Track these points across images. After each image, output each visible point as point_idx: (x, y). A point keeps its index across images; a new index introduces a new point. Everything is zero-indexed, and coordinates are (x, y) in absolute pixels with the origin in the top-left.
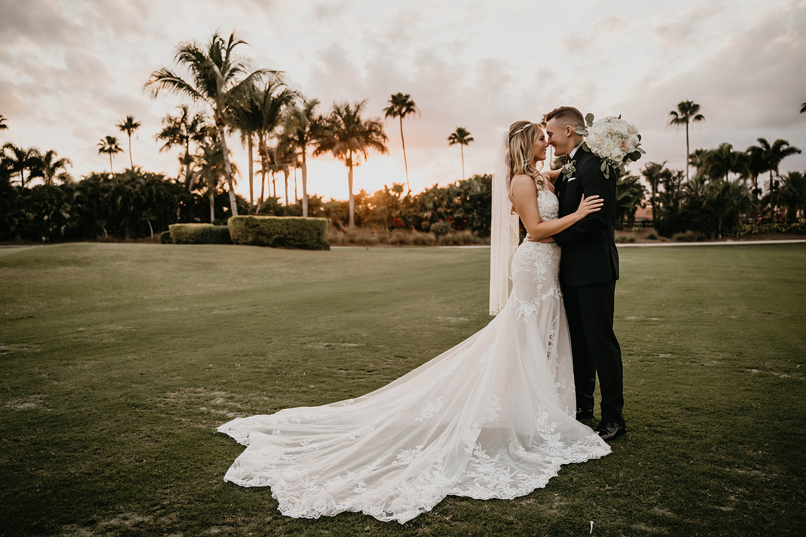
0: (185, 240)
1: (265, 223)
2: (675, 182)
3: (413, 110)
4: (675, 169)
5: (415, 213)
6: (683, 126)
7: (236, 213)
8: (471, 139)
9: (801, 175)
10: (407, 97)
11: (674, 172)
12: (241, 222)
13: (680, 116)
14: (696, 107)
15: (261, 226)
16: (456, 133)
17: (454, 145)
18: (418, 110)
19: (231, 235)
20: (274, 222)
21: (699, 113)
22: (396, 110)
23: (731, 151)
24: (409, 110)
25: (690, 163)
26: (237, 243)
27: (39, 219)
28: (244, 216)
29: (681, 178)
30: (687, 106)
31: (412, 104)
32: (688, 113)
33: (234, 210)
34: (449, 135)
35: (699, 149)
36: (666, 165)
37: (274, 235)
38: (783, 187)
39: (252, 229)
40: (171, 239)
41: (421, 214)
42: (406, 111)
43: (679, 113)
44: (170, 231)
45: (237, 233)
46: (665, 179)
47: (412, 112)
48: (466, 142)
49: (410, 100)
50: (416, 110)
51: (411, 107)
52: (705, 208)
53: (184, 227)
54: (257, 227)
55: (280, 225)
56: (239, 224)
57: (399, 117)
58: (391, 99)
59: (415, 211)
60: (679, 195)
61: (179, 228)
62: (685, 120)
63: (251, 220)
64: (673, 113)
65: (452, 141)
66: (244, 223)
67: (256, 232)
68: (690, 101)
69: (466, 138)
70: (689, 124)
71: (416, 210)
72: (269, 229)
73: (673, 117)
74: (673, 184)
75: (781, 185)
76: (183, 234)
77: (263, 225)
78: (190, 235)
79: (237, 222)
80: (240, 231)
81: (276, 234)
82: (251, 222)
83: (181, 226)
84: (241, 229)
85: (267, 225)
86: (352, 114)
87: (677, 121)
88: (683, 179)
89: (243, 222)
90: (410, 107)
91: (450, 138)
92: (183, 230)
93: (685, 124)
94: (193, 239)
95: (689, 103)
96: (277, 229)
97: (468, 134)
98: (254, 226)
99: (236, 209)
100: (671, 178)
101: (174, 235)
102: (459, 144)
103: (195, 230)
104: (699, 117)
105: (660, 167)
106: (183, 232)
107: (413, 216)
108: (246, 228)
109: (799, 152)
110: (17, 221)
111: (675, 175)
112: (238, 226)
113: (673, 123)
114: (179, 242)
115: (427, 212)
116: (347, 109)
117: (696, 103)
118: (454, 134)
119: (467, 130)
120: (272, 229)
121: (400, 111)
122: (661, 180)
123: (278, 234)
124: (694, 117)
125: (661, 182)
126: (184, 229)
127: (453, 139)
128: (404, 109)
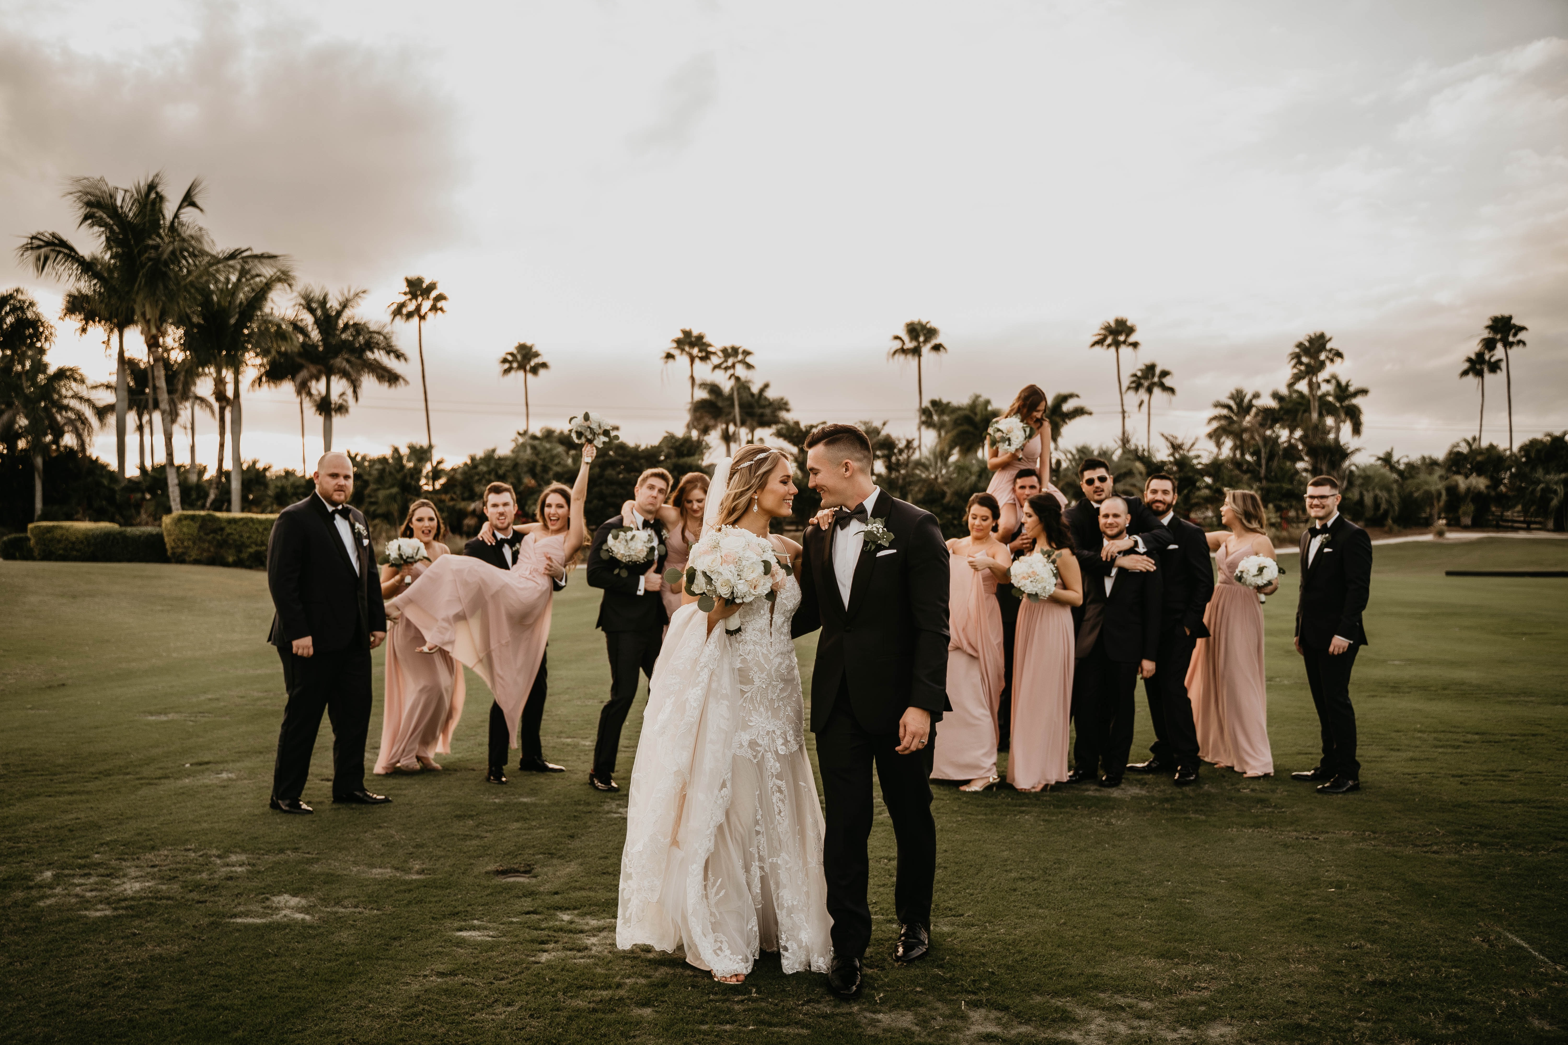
0: (61, 552)
1: (234, 526)
2: (901, 458)
3: (444, 310)
4: (901, 436)
5: (451, 503)
6: (912, 361)
7: (179, 506)
8: (544, 365)
9: (1093, 452)
10: (434, 284)
11: (899, 440)
12: (191, 523)
13: (910, 345)
14: (933, 331)
15: (228, 530)
16: (515, 352)
17: (510, 375)
19: (168, 546)
20: (251, 524)
21: (937, 341)
22: (411, 307)
23: (990, 408)
24: (436, 309)
25: (923, 423)
26: (180, 559)
28: (197, 513)
29: (911, 451)
30: (919, 328)
31: (442, 298)
32: (922, 339)
33: (174, 500)
34: (502, 355)
35: (938, 399)
36: (886, 427)
37: (249, 546)
38: (1067, 469)
39: (212, 535)
40: (30, 550)
41: (462, 505)
42: (430, 310)
43: (906, 338)
44: (29, 534)
45: (182, 543)
46: (886, 452)
47: (441, 314)
48: (534, 370)
49: (439, 289)
50: (448, 309)
51: (441, 304)
52: (950, 502)
53: (61, 528)
54: (220, 533)
55: (260, 530)
56: (188, 526)
57: (416, 319)
58: (405, 287)
59: (452, 499)
60: (908, 480)
61: (49, 530)
62: (916, 352)
63: (209, 520)
64: (897, 338)
65: (507, 366)
66: (198, 525)
67: (218, 540)
68: (923, 320)
69: (533, 363)
70: (922, 359)
71: (455, 496)
72: (241, 536)
73: (897, 345)
74: (898, 460)
75: (1064, 465)
76: (59, 541)
77: (231, 528)
78: (73, 543)
79: (185, 522)
80: (189, 539)
81: (253, 546)
82: (210, 524)
83: (53, 526)
84: (192, 535)
85: (238, 529)
86: (334, 313)
87: (903, 351)
88: (913, 452)
89: (195, 522)
90: (439, 304)
91: (505, 361)
92: (58, 534)
93: (917, 359)
94: (77, 551)
95: (921, 325)
96: (254, 536)
97: (536, 355)
98: (215, 531)
99: (178, 499)
100: (896, 451)
101: (37, 543)
102: (521, 373)
103: (84, 534)
104: (937, 348)
105: (877, 432)
106: (58, 537)
107: (448, 508)
108: (202, 534)
109: (1090, 414)
111: (902, 444)
112: (185, 530)
113: (897, 356)
114: (48, 556)
115: (474, 501)
116: (323, 303)
117: (931, 324)
118: (511, 355)
119: (537, 348)
120: (246, 535)
121: (418, 308)
122: (878, 453)
123: (257, 545)
124: (929, 346)
125: (878, 457)
126: (59, 532)
127: (510, 362)
128: (426, 305)
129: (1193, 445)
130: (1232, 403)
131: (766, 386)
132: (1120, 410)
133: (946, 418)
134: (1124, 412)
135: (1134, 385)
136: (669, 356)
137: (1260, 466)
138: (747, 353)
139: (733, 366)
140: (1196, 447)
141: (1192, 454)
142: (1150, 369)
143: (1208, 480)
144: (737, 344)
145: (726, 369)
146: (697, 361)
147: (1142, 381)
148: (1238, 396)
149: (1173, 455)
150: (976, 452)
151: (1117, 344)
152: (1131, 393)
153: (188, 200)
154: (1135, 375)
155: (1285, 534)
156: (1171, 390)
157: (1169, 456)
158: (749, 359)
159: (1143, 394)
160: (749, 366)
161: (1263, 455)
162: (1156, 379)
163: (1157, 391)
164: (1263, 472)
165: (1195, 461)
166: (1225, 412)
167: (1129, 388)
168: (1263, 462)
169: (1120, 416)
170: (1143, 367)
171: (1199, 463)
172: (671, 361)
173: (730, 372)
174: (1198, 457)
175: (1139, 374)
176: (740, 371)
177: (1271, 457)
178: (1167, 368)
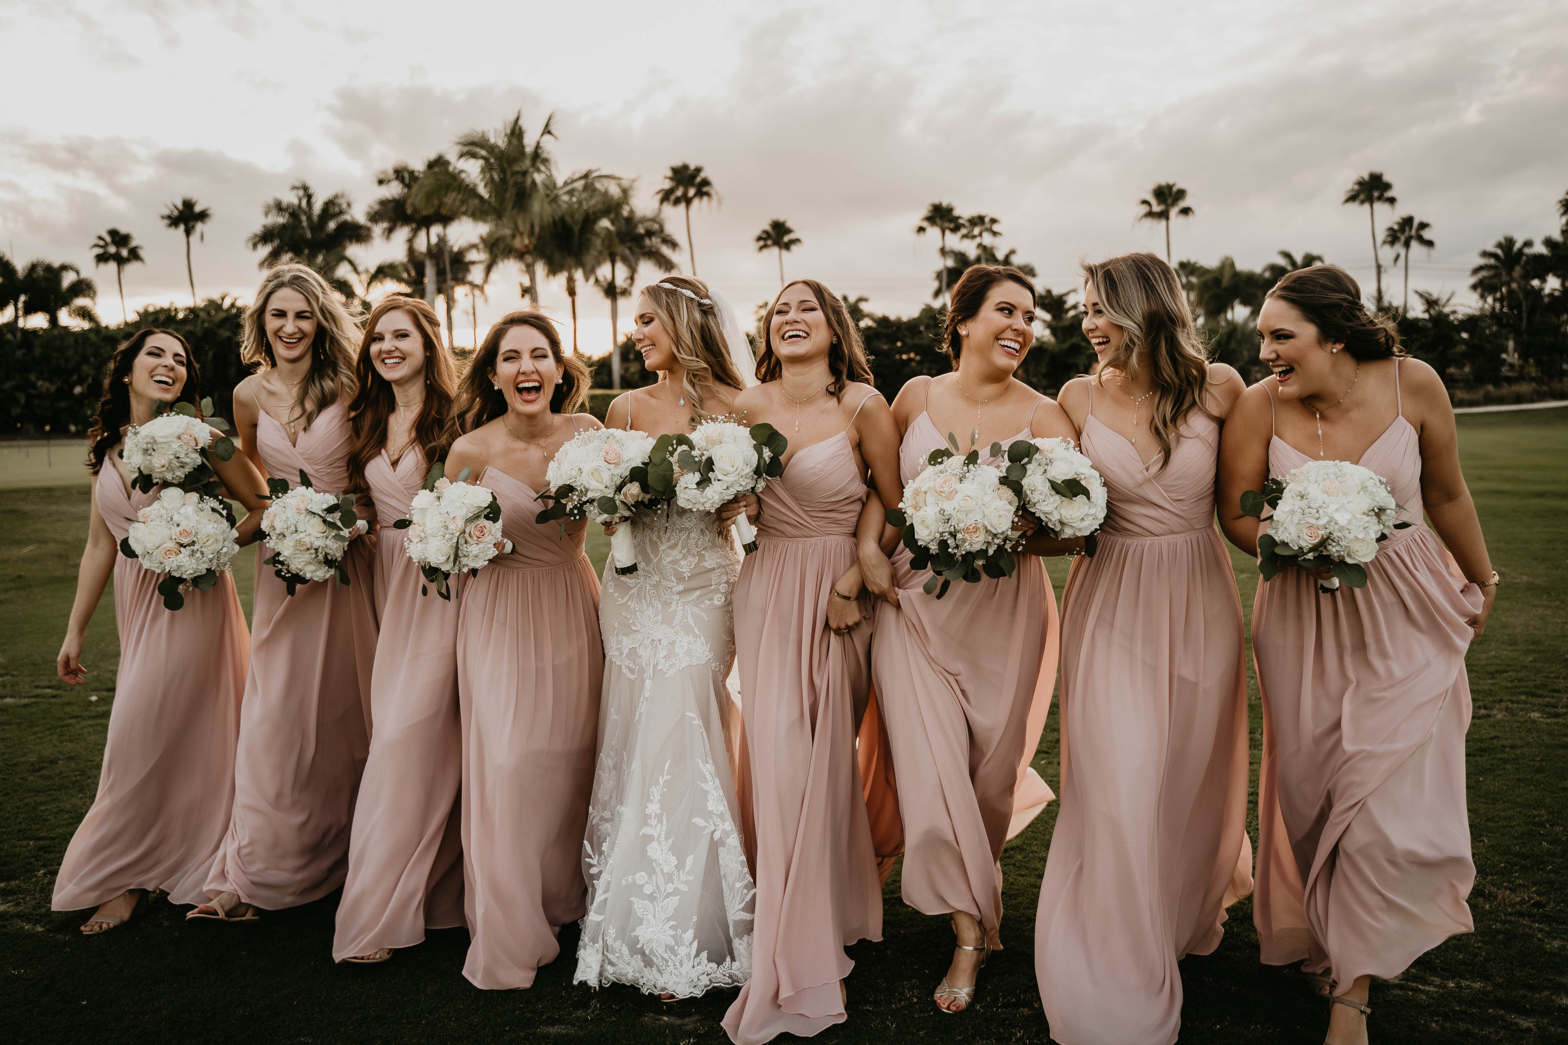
3: (708, 194)
6: (1161, 225)
8: (796, 241)
10: (698, 170)
13: (1157, 208)
14: (1181, 194)
16: (770, 229)
17: (765, 252)
18: (717, 193)
21: (1183, 204)
22: (679, 193)
23: (1238, 270)
24: (700, 194)
27: (65, 393)
30: (1166, 191)
31: (706, 183)
32: (1170, 201)
34: (758, 232)
35: (1185, 260)
42: (695, 195)
43: (1154, 202)
47: (705, 198)
48: (787, 246)
49: (703, 175)
50: (713, 193)
51: (705, 189)
57: (682, 204)
58: (669, 174)
62: (1164, 215)
64: (1145, 202)
65: (762, 243)
68: (1171, 182)
69: (786, 239)
70: (1170, 222)
73: (1145, 209)
86: (619, 204)
87: (1150, 214)
90: (703, 188)
91: (759, 239)
93: (1165, 223)
95: (1170, 187)
97: (789, 231)
102: (775, 250)
104: (1186, 211)
110: (22, 398)
113: (1146, 220)
117: (1180, 185)
118: (765, 232)
119: (789, 224)
121: (685, 195)
124: (1177, 209)
127: (765, 239)
128: (692, 192)
129: (1448, 300)
130: (1499, 252)
131: (1013, 252)
132: (1374, 264)
133: (1194, 280)
134: (1379, 267)
135: (1389, 239)
136: (921, 229)
137: (1521, 319)
138: (993, 221)
139: (980, 235)
140: (1453, 301)
141: (1446, 310)
142: (1408, 222)
143: (1465, 335)
144: (983, 213)
145: (974, 237)
146: (948, 233)
147: (1399, 234)
148: (1507, 245)
149: (1427, 311)
150: (1226, 313)
151: (1370, 200)
152: (1387, 248)
153: (547, 131)
154: (1391, 229)
155: (1545, 388)
156: (1430, 244)
157: (1424, 312)
158: (995, 228)
159: (1399, 248)
160: (995, 234)
161: (1524, 308)
162: (1413, 232)
163: (1414, 244)
164: (1524, 325)
165: (1452, 318)
166: (1492, 261)
167: (1385, 242)
168: (1524, 315)
169: (1374, 272)
170: (1400, 220)
171: (1456, 319)
172: (922, 233)
173: (978, 240)
174: (1454, 312)
175: (1396, 227)
176: (987, 239)
177: (1532, 311)
178: (1425, 220)
